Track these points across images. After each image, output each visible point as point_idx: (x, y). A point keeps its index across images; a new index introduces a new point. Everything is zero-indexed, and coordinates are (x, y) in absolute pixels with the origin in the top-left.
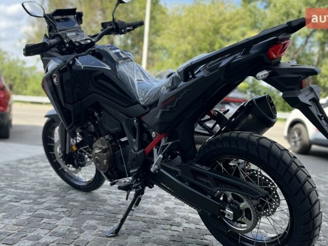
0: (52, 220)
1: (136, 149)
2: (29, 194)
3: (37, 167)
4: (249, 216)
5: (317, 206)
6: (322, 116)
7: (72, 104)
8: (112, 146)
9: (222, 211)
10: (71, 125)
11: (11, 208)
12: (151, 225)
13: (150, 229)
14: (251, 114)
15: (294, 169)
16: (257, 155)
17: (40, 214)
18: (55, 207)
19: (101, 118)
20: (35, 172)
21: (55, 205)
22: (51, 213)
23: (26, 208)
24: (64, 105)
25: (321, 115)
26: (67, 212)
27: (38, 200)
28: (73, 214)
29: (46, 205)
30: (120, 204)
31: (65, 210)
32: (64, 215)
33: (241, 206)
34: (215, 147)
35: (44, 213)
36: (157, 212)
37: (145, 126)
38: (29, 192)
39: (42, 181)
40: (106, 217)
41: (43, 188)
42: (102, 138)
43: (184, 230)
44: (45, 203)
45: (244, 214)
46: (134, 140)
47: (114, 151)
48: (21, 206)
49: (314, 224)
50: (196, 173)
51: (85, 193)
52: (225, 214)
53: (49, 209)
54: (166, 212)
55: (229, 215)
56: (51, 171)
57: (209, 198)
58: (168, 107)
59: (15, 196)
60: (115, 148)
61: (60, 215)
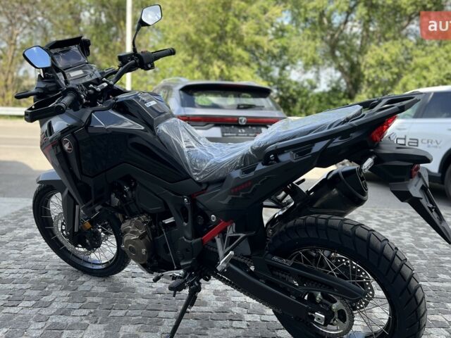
0: (76, 331)
1: (189, 235)
2: (25, 290)
3: (15, 239)
4: (342, 317)
5: (422, 305)
6: (433, 208)
7: (92, 177)
8: (151, 229)
9: (310, 314)
10: (89, 203)
11: (10, 319)
12: (206, 323)
13: (207, 329)
14: (336, 188)
15: (398, 265)
16: (353, 249)
17: (55, 324)
18: (71, 309)
19: (134, 192)
20: (16, 248)
21: (70, 305)
22: (70, 320)
23: (30, 316)
24: (79, 177)
25: (431, 206)
26: (90, 316)
27: (42, 299)
28: (100, 318)
29: (56, 306)
30: (154, 293)
31: (85, 312)
32: (87, 322)
33: (333, 308)
34: (298, 237)
35: (60, 321)
36: (207, 301)
37: (201, 207)
38: (24, 287)
39: (34, 263)
40: (145, 317)
41: (42, 276)
42: (135, 219)
43: (248, 326)
44: (54, 304)
45: (336, 316)
46: (186, 224)
47: (154, 235)
48: (22, 312)
49: (420, 325)
50: (273, 268)
51: (101, 279)
52: (314, 318)
53: (64, 312)
54: (217, 300)
55: (319, 319)
56: (39, 243)
57: (293, 298)
58: (242, 193)
59: (7, 296)
60: (156, 233)
61: (82, 322)
